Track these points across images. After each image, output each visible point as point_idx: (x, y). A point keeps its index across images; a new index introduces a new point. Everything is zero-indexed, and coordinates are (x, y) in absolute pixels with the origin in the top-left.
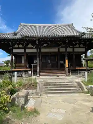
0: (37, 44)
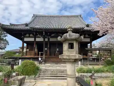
0: (44, 34)
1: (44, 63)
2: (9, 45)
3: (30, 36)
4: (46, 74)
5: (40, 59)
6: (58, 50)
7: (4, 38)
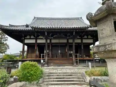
0: (46, 35)
1: (46, 65)
2: (9, 48)
3: (31, 38)
4: (51, 78)
5: (42, 61)
6: (60, 52)
7: (5, 42)
